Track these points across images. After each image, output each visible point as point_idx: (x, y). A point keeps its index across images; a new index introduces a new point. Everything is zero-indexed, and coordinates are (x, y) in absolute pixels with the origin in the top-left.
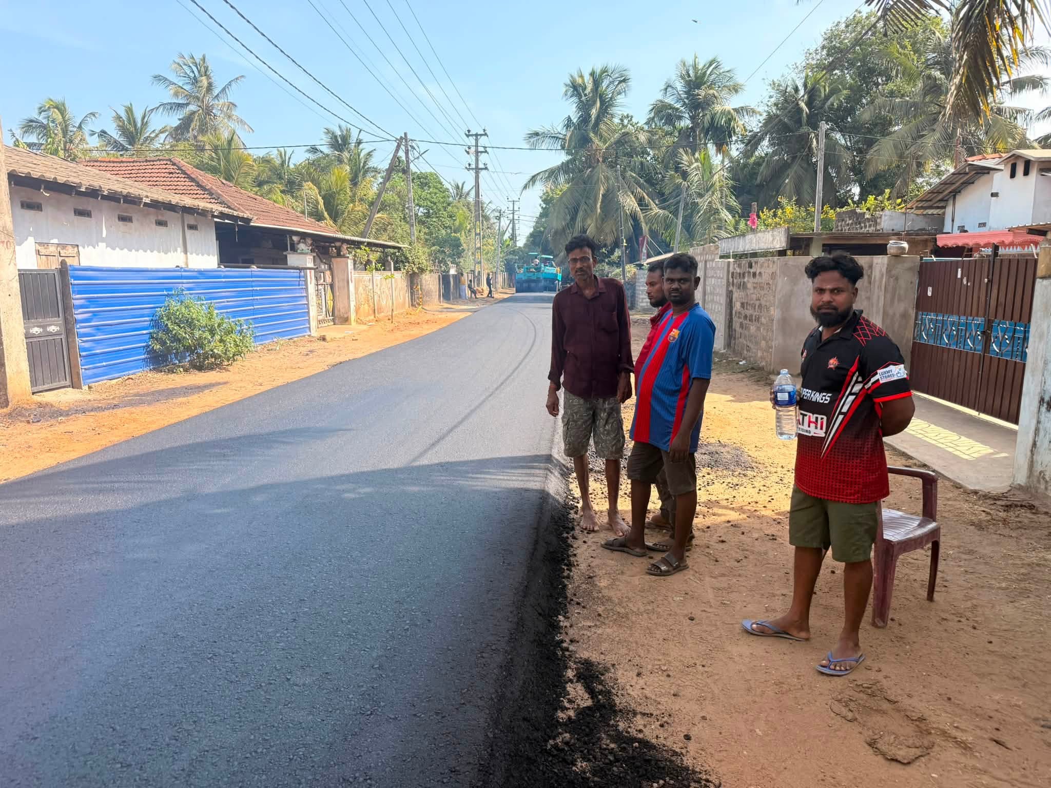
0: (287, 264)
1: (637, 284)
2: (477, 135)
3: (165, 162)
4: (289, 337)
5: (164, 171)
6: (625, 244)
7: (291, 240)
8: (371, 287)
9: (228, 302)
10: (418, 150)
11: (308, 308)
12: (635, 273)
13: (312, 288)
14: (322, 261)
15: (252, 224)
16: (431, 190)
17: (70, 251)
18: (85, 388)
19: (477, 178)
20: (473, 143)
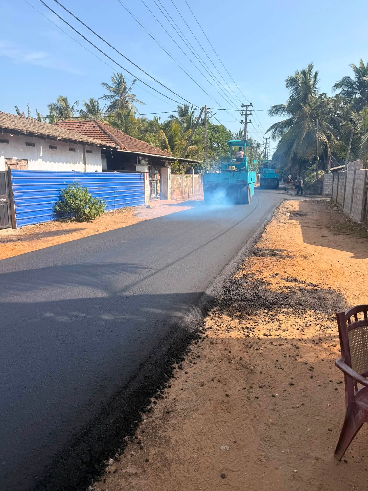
0: (136, 170)
1: (324, 181)
2: (247, 106)
3: (92, 122)
4: (133, 206)
5: (91, 126)
6: (318, 160)
7: (139, 158)
8: (181, 182)
9: (100, 188)
10: (211, 113)
11: (145, 192)
12: (323, 175)
13: (147, 182)
14: (155, 169)
15: (118, 150)
16: (220, 134)
17: (23, 163)
18: (18, 228)
19: (246, 127)
20: (245, 109)
